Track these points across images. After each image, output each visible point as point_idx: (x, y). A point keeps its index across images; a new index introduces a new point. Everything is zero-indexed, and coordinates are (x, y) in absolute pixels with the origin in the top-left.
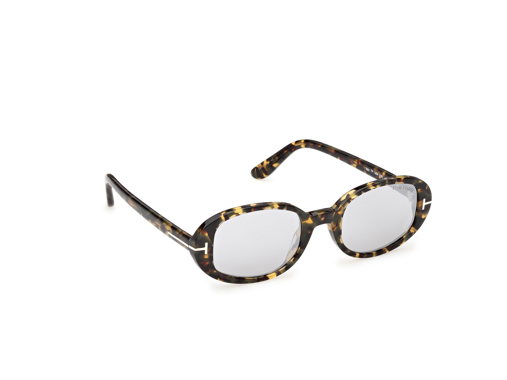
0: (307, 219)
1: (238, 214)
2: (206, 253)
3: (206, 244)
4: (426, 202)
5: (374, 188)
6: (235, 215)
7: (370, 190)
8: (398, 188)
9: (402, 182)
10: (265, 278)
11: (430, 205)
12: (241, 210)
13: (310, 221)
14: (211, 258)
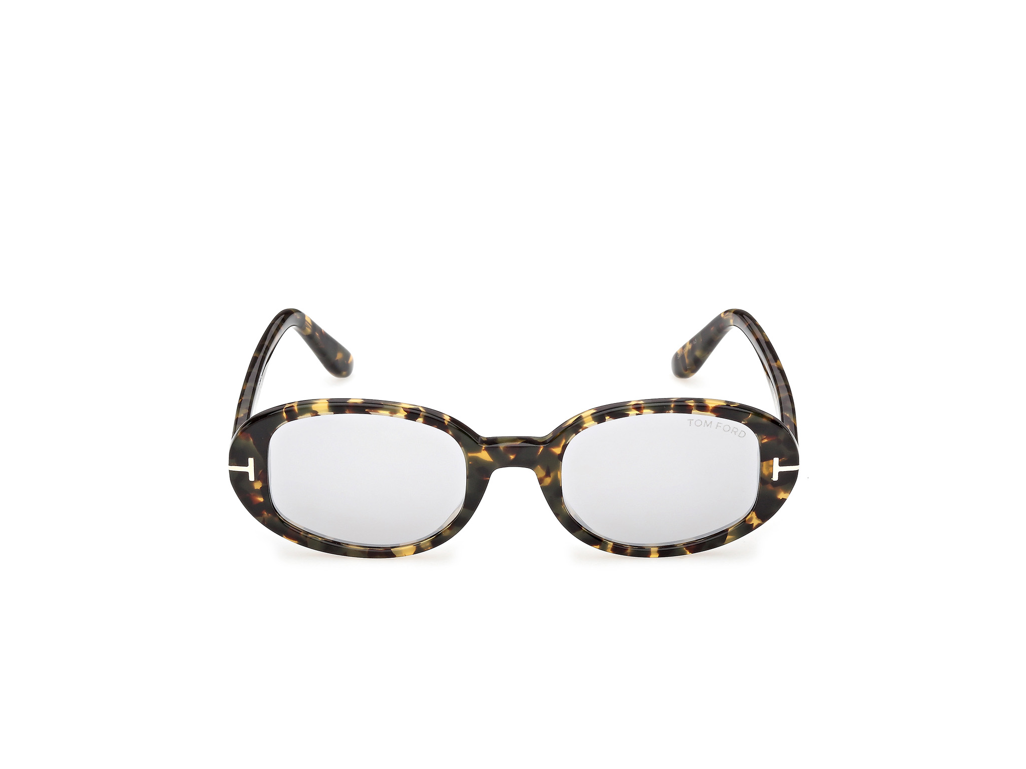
0: (479, 450)
1: (315, 414)
2: (252, 478)
3: (251, 461)
4: (781, 464)
5: (637, 414)
6: (309, 415)
7: (627, 415)
8: (703, 424)
9: (709, 413)
10: (387, 553)
11: (796, 473)
12: (326, 405)
13: (484, 455)
14: (265, 491)
